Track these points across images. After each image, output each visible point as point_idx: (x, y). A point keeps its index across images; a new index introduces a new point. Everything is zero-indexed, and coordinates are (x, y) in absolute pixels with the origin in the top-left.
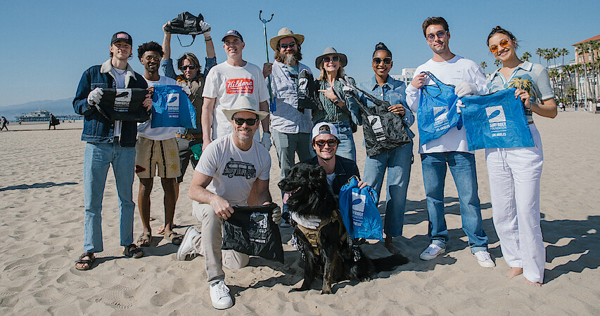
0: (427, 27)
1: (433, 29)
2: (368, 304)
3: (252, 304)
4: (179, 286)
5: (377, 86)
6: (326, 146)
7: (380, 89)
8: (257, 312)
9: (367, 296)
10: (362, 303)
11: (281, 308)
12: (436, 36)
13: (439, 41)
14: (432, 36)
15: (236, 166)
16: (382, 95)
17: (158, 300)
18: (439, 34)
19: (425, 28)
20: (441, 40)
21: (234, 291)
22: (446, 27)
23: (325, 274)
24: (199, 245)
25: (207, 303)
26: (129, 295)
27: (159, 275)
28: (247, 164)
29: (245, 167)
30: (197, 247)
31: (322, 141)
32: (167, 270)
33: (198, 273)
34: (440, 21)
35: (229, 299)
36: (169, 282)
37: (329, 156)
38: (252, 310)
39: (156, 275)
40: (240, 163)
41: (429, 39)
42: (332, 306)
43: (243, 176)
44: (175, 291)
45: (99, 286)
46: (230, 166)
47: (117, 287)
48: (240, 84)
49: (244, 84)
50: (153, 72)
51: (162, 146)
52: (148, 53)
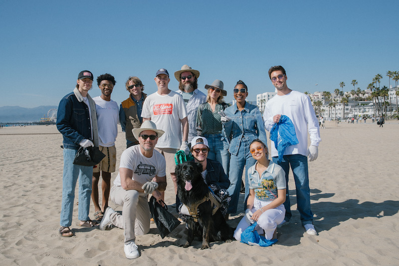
0: (271, 73)
1: (275, 74)
2: (228, 256)
3: (152, 256)
4: (103, 246)
5: (237, 111)
6: (201, 152)
7: (239, 113)
8: (155, 260)
9: (228, 250)
10: (224, 255)
11: (171, 258)
12: (277, 78)
13: (280, 82)
14: (275, 78)
15: (143, 167)
16: (241, 117)
17: (89, 254)
18: (280, 76)
19: (270, 73)
20: (281, 80)
21: (141, 248)
22: (284, 72)
23: (204, 234)
24: (115, 219)
25: (122, 255)
26: (68, 252)
27: (88, 240)
28: (151, 166)
29: (149, 168)
30: (113, 221)
31: (198, 149)
32: (94, 236)
33: (115, 238)
34: (280, 68)
35: (137, 252)
36: (96, 244)
37: (203, 159)
38: (152, 259)
39: (86, 240)
40: (145, 165)
41: (273, 80)
42: (204, 256)
43: (147, 174)
44: (100, 249)
45: (47, 247)
46: (140, 167)
47: (59, 247)
48: (163, 108)
49: (165, 107)
50: (107, 96)
51: (108, 151)
52: (104, 82)
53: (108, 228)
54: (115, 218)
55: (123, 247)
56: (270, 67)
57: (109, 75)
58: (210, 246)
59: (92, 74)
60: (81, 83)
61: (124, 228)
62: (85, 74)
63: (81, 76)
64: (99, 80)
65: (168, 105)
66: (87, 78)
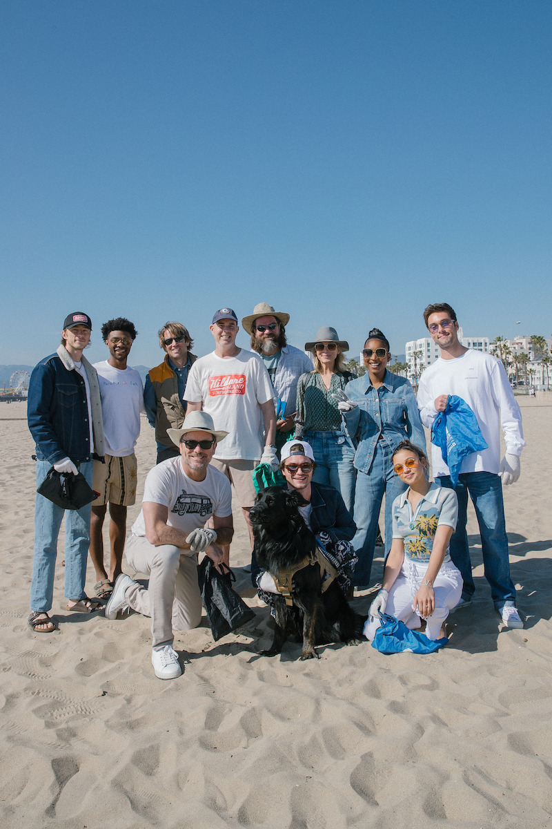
0: (428, 315)
1: (436, 318)
2: (353, 673)
3: (206, 674)
4: (111, 652)
5: (370, 389)
6: (299, 471)
7: (374, 393)
8: (213, 682)
9: (352, 662)
10: (345, 672)
11: (243, 678)
12: (440, 326)
13: (444, 333)
14: (435, 326)
15: (188, 500)
16: (377, 400)
17: (84, 668)
18: (444, 323)
19: (427, 316)
20: (447, 330)
21: (184, 658)
22: (453, 315)
23: (305, 630)
24: (135, 599)
25: (148, 671)
26: (45, 663)
27: (84, 638)
28: (202, 498)
29: (199, 501)
30: (132, 601)
31: (294, 465)
32: (95, 631)
33: (134, 636)
34: (445, 308)
35: (176, 667)
36: (98, 647)
37: (303, 485)
38: (205, 680)
39: (79, 638)
40: (193, 496)
41: (432, 330)
42: (307, 675)
43: (196, 512)
44: (105, 658)
45: (6, 652)
46: (181, 500)
47: (28, 654)
48: (227, 383)
49: (232, 381)
50: (120, 360)
51: (121, 464)
52: (114, 334)
53: (121, 615)
54: (136, 595)
55: (149, 655)
56: (426, 306)
57: (124, 321)
58: (316, 654)
59: (89, 319)
60: (70, 336)
61: (152, 616)
62: (77, 318)
63: (69, 323)
64: (107, 330)
65: (236, 376)
66: (82, 327)
